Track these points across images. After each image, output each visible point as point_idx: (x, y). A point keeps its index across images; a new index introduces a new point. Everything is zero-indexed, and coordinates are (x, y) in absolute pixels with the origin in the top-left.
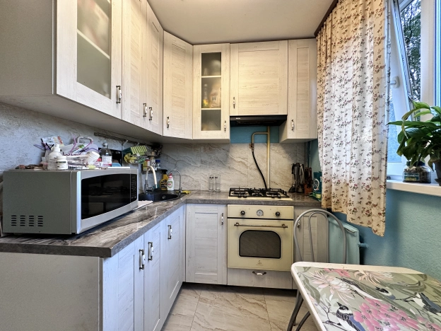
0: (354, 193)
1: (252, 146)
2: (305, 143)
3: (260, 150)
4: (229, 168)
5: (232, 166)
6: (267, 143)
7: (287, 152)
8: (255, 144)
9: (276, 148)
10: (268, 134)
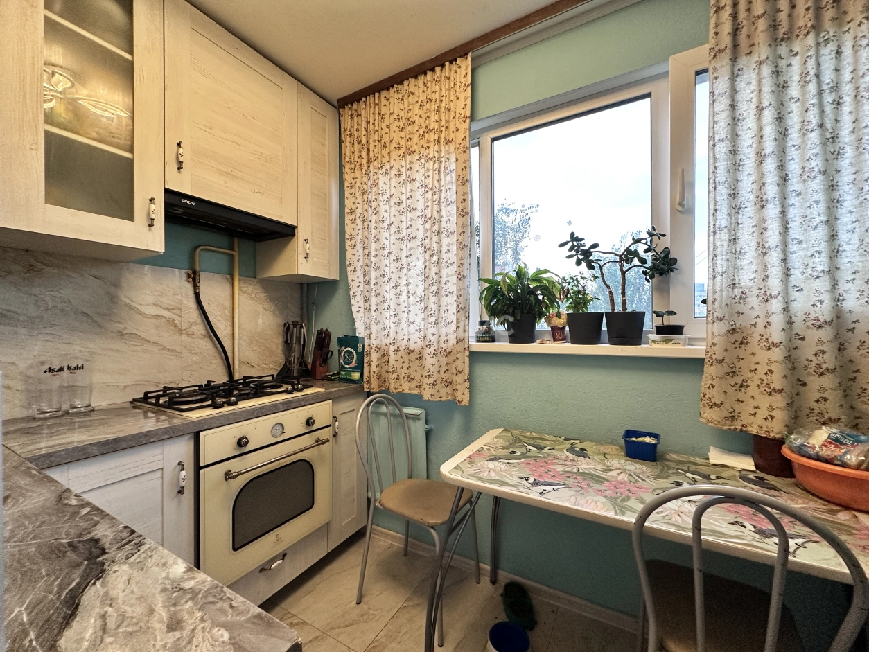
0: (434, 361)
1: (194, 278)
2: (302, 285)
3: (214, 291)
4: (121, 334)
5: (130, 328)
6: (232, 275)
7: (271, 299)
8: (202, 275)
9: (250, 289)
10: (235, 254)
